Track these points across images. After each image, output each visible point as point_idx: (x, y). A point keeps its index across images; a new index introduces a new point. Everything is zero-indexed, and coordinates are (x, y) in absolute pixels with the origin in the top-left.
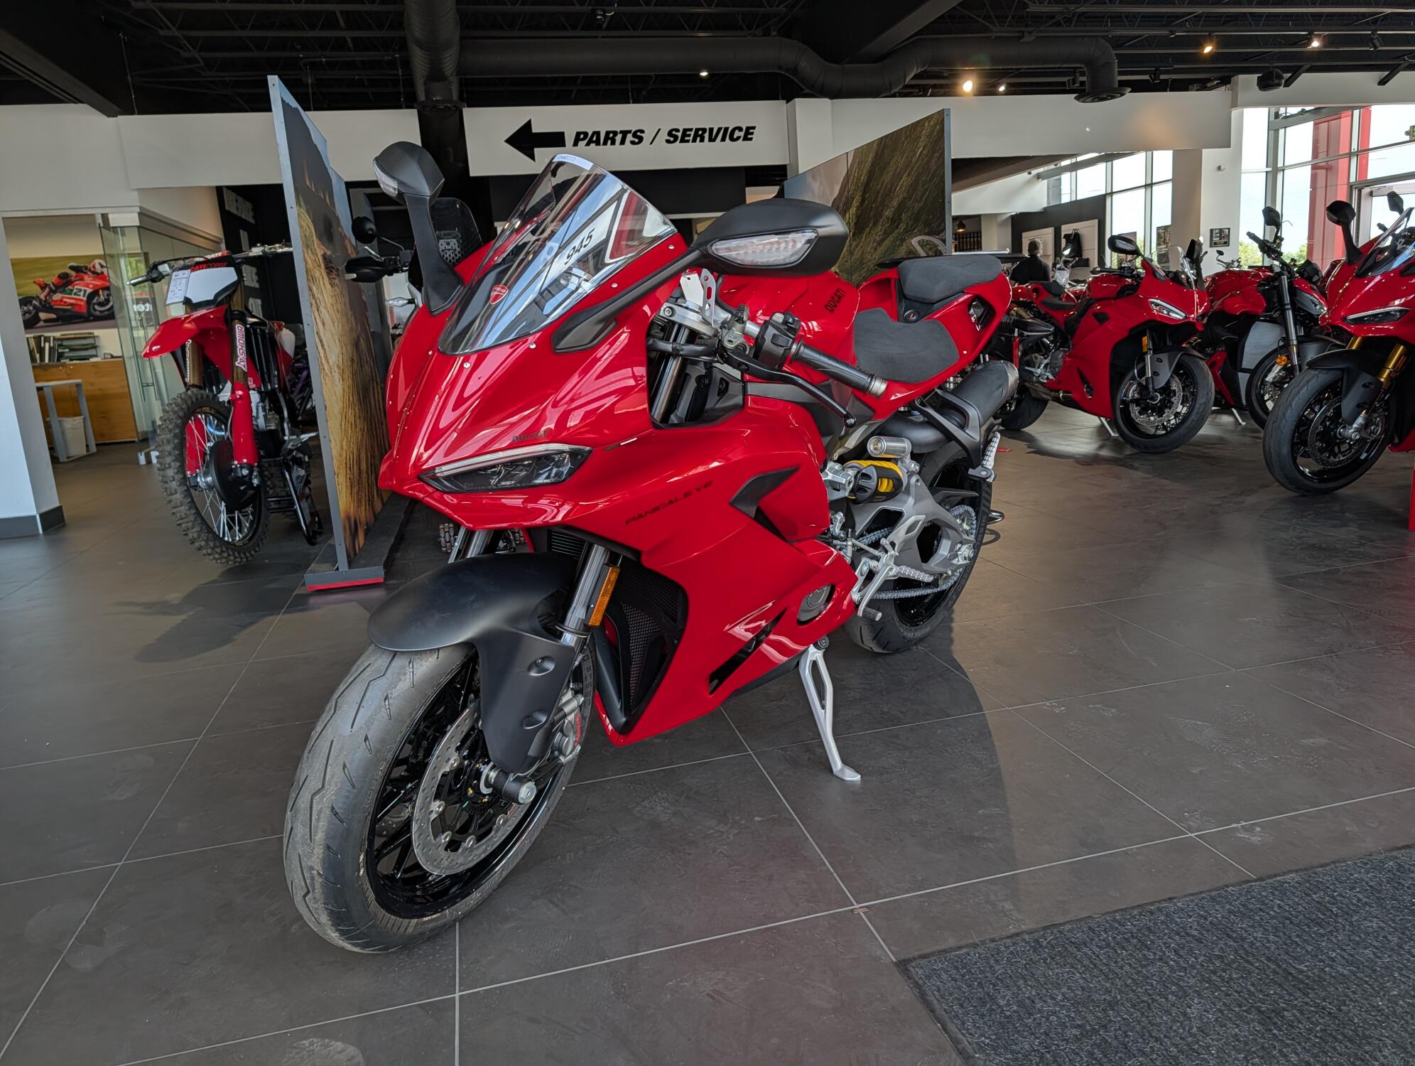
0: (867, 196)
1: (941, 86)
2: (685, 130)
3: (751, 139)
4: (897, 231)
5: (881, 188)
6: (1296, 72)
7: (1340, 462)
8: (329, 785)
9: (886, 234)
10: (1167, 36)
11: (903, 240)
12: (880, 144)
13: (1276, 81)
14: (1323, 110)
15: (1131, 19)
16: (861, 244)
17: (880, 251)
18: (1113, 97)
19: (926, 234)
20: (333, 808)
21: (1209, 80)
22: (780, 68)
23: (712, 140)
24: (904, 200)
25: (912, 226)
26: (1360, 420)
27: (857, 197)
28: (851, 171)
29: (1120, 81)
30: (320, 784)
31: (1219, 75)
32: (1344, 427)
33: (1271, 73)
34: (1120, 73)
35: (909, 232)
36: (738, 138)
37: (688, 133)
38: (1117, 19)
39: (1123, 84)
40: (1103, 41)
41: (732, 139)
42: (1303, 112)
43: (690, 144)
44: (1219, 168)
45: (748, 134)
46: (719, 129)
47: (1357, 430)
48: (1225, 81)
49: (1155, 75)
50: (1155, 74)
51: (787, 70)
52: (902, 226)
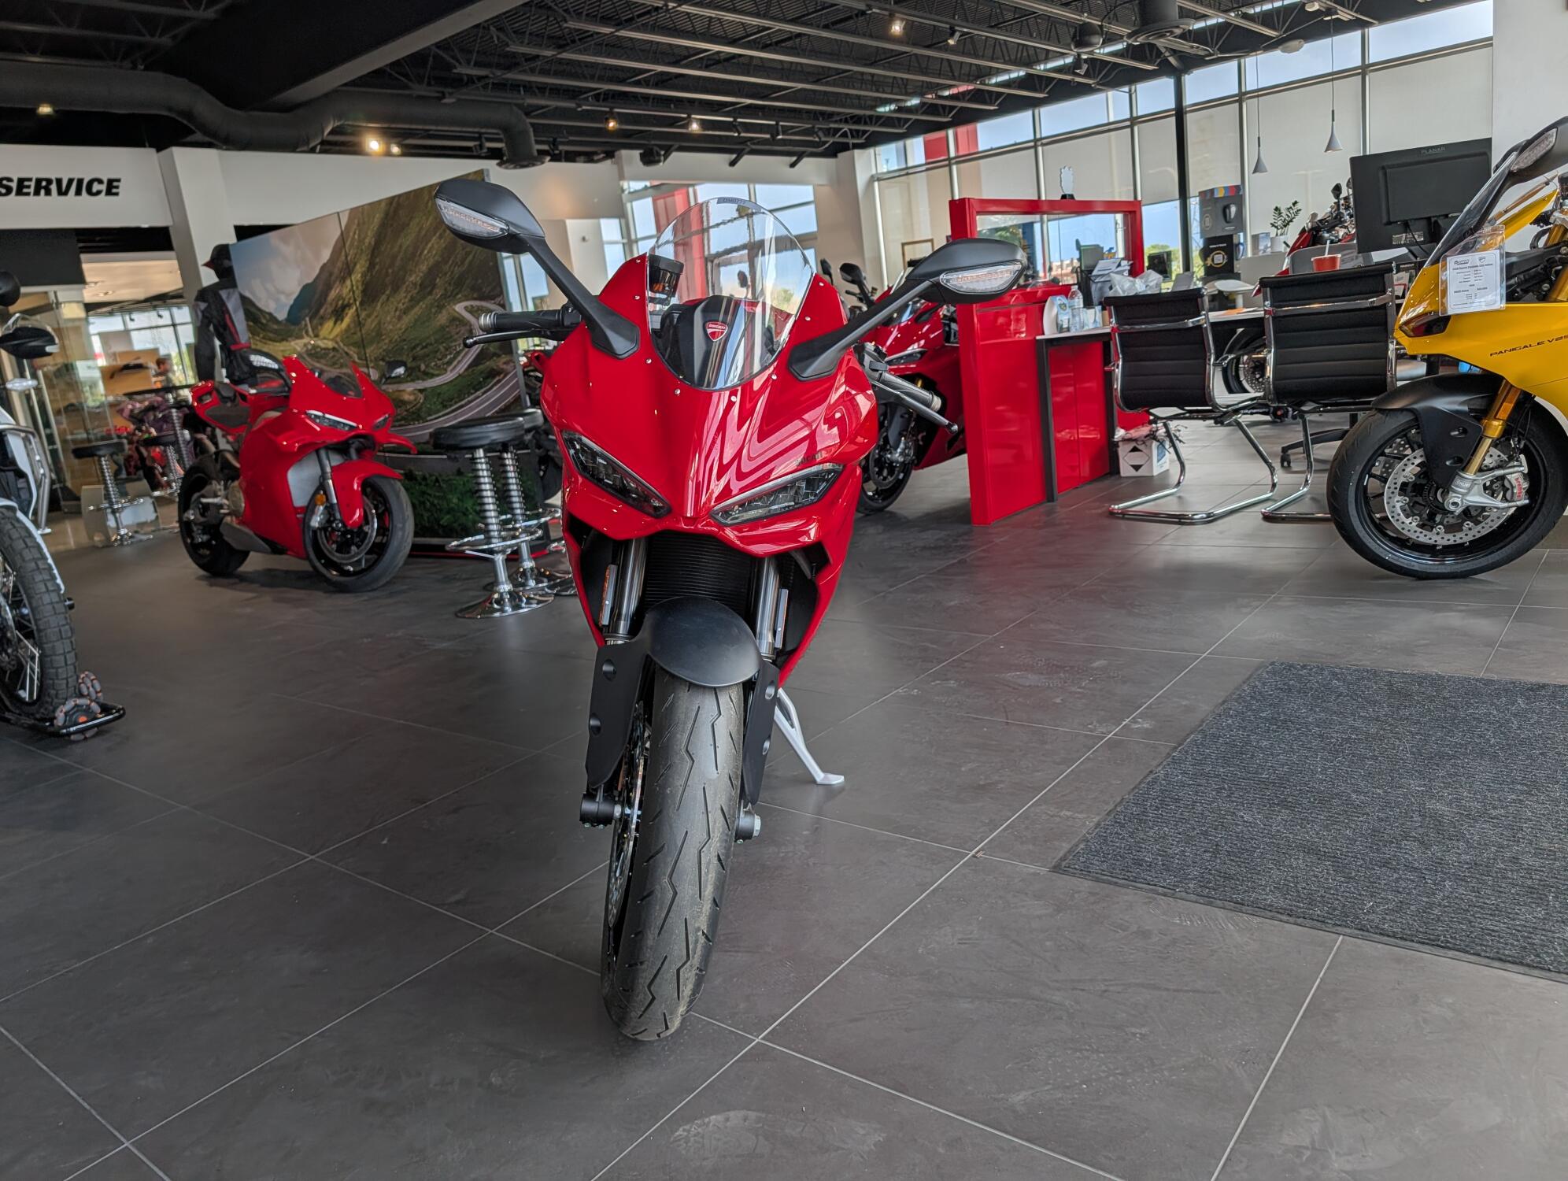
0: (377, 260)
1: (343, 144)
2: (21, 181)
3: (117, 194)
4: (430, 297)
5: (399, 252)
6: (668, 151)
7: (890, 482)
8: (714, 832)
9: (414, 302)
10: (575, 109)
11: (440, 307)
12: (391, 204)
13: (657, 158)
14: (663, 187)
15: (542, 89)
16: (375, 314)
17: (407, 319)
18: (534, 165)
19: (475, 299)
20: (718, 856)
21: (596, 153)
22: (170, 109)
23: (62, 192)
24: (437, 265)
25: (452, 293)
26: (902, 446)
27: (362, 262)
28: (348, 233)
29: (538, 151)
30: (705, 836)
31: (605, 149)
32: (891, 453)
33: (652, 150)
34: (537, 142)
35: (451, 297)
36: (99, 193)
37: (26, 183)
38: (529, 88)
39: (542, 153)
40: (515, 109)
41: (90, 192)
42: (646, 188)
43: (32, 198)
44: (584, 239)
45: (112, 187)
46: (70, 181)
47: (901, 454)
48: (610, 155)
49: (554, 145)
50: (554, 143)
51: (181, 113)
52: (438, 293)
